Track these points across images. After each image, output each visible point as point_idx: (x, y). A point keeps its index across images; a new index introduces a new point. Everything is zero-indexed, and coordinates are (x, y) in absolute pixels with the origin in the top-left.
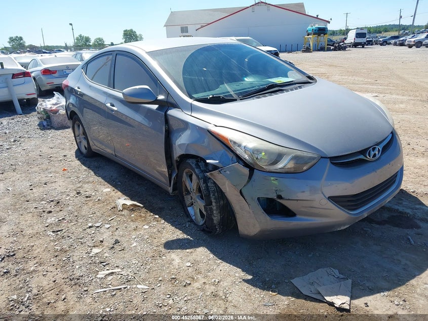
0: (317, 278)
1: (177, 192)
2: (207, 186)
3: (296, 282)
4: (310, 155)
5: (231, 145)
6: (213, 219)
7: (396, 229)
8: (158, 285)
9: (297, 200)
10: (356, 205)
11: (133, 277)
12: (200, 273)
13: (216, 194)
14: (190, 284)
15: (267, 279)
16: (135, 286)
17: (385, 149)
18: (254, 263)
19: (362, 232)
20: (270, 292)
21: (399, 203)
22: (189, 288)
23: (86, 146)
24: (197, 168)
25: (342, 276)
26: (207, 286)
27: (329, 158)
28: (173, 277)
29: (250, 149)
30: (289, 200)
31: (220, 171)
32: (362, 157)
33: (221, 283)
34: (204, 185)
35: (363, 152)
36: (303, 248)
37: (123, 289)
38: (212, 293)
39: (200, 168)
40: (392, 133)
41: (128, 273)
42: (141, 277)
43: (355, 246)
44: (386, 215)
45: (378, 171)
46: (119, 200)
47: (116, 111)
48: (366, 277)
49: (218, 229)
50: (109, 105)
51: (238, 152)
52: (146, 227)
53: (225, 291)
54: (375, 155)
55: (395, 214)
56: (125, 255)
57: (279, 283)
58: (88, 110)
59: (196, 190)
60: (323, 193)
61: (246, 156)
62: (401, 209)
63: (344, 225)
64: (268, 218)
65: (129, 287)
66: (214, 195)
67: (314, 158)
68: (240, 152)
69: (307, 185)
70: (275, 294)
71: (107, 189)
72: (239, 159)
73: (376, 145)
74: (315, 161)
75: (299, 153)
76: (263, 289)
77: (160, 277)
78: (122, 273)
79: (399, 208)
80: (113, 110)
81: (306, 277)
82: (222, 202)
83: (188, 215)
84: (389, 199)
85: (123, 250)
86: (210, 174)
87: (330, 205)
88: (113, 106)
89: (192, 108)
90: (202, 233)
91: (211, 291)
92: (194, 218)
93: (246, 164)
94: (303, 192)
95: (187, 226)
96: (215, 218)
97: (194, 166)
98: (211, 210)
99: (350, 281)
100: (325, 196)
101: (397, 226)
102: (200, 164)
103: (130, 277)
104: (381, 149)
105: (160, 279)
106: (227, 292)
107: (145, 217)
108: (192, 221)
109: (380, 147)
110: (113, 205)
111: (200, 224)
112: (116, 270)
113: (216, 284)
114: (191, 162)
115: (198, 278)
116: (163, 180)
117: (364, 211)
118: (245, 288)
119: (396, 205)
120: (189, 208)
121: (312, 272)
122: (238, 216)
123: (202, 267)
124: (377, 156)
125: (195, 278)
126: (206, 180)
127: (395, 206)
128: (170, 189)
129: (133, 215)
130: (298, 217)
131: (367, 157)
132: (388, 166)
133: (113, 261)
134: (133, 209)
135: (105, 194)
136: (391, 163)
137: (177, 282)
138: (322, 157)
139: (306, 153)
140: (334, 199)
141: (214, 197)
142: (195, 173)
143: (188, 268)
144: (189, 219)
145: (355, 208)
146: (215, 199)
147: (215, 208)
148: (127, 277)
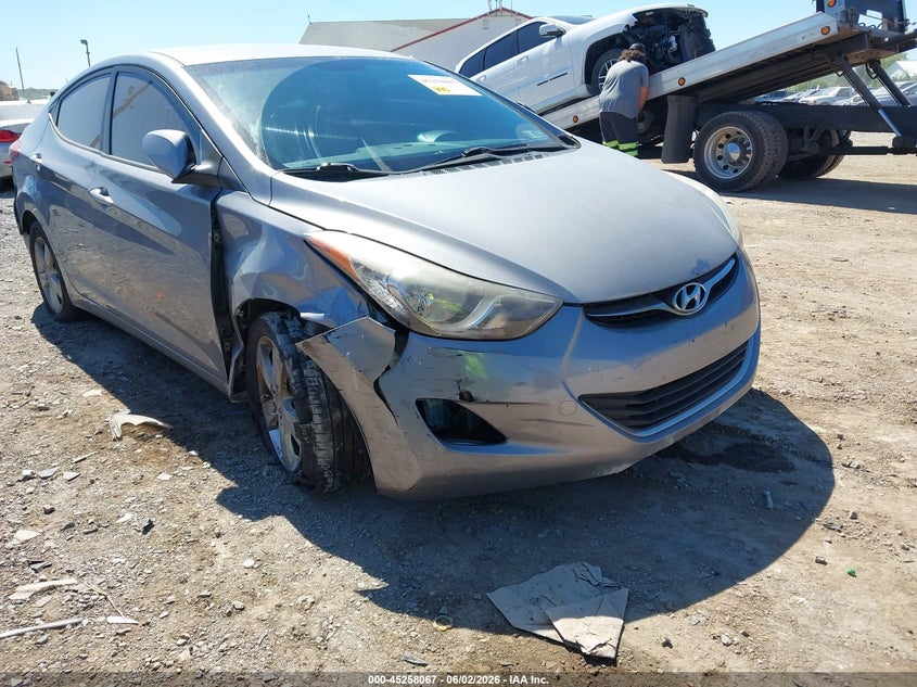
0: (550, 588)
1: (245, 394)
2: (301, 375)
3: (500, 598)
4: (538, 298)
5: (358, 275)
6: (315, 457)
7: (741, 472)
8: (161, 616)
9: (507, 404)
10: (646, 417)
11: (102, 597)
12: (273, 582)
13: (323, 395)
14: (242, 609)
15: (432, 593)
16: (101, 619)
17: (717, 291)
18: (407, 557)
19: (665, 481)
20: (435, 624)
21: (753, 417)
22: (239, 619)
23: (61, 296)
24: (281, 332)
25: (607, 581)
26: (284, 614)
27: (582, 305)
28: (205, 593)
29: (400, 283)
30: (488, 402)
31: (325, 337)
32: (662, 306)
33: (320, 606)
34: (295, 373)
35: (666, 294)
36: (528, 518)
37: (69, 627)
38: (293, 629)
39: (288, 333)
40: (734, 256)
41: (94, 587)
42: (124, 596)
43: (645, 513)
44: (722, 443)
45: (699, 340)
46: (116, 416)
47: (112, 205)
48: (663, 581)
49: (330, 480)
50: (97, 192)
51: (371, 292)
52: (165, 476)
53: (326, 623)
54: (692, 304)
55: (741, 442)
56: (98, 545)
57: (459, 601)
58: (60, 209)
59: (282, 388)
60: (566, 387)
61: (392, 300)
62: (754, 429)
63: (619, 462)
64: (440, 447)
65: (85, 622)
66: (317, 397)
67: (547, 307)
68: (376, 290)
69: (530, 369)
70: (445, 628)
71: (94, 391)
72: (375, 308)
73: (695, 280)
74: (549, 313)
75: (513, 294)
76: (420, 615)
77: (170, 595)
78: (75, 588)
79: (751, 427)
80: (105, 205)
81: (526, 586)
82: (337, 415)
83: (269, 448)
84: (724, 407)
85: (96, 530)
86: (303, 345)
87: (585, 416)
88: (106, 194)
89: (273, 189)
90: (296, 490)
91: (290, 626)
92: (280, 456)
93: (391, 321)
94: (521, 384)
95: (264, 474)
96: (319, 454)
97: (274, 328)
98: (310, 432)
99: (625, 592)
100: (572, 396)
101: (744, 466)
102: (288, 323)
103: (93, 597)
104: (707, 291)
105: (171, 598)
106: (330, 627)
107: (167, 455)
108: (277, 463)
109: (707, 287)
110: (99, 427)
111: (293, 469)
112: (66, 581)
113: (306, 607)
114: (271, 318)
115: (264, 595)
116: (212, 364)
117: (668, 433)
118: (376, 616)
119: (747, 421)
120: (271, 432)
121: (542, 572)
122: (372, 447)
123: (281, 568)
124: (698, 307)
125: (259, 594)
126: (300, 361)
127: (744, 423)
128: (228, 388)
129: (139, 451)
130: (510, 443)
131: (673, 308)
132: (722, 328)
133: (62, 559)
134: (143, 435)
135: (84, 402)
136: (730, 323)
137: (212, 605)
138: (565, 304)
139: (532, 295)
140: (594, 402)
141: (317, 402)
142: (277, 343)
143: (246, 571)
144: (271, 459)
145: (644, 423)
146: (320, 406)
147: (319, 429)
148: (87, 596)
